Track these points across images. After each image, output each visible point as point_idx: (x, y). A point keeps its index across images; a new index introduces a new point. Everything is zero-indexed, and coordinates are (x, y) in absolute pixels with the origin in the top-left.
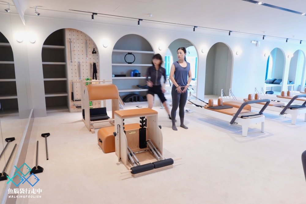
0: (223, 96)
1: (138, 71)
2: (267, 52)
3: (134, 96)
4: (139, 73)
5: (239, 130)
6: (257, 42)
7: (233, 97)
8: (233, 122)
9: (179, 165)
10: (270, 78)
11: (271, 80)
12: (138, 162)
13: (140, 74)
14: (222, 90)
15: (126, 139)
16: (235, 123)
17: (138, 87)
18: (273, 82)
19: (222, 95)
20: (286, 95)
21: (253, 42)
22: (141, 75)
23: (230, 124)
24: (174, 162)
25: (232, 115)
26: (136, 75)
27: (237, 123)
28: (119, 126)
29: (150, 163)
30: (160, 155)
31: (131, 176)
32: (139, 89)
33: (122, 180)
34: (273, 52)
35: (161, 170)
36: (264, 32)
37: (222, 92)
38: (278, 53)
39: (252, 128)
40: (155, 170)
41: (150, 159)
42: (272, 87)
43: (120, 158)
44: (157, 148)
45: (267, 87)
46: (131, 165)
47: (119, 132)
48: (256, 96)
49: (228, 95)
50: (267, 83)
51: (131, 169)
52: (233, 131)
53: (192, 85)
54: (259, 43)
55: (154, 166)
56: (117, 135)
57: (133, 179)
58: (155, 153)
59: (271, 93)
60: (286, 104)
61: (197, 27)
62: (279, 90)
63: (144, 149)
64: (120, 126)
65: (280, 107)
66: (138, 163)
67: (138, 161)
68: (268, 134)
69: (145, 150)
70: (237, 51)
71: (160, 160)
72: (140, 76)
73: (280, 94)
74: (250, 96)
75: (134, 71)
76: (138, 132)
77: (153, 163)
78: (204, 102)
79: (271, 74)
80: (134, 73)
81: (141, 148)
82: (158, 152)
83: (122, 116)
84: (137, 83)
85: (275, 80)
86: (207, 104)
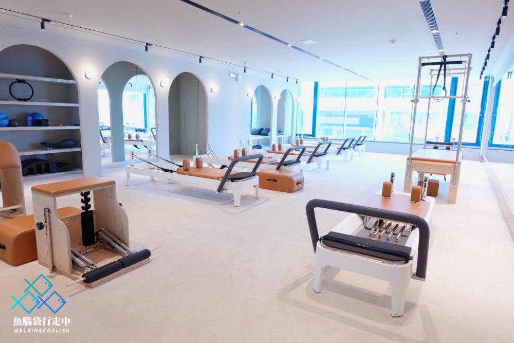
0: (199, 154)
1: (41, 115)
2: (251, 91)
3: (38, 163)
4: (44, 120)
5: (229, 200)
6: (237, 75)
7: (213, 155)
8: (221, 189)
9: (159, 257)
10: (255, 126)
11: (258, 130)
12: (93, 265)
13: (47, 120)
14: (197, 145)
15: (67, 230)
16: (224, 189)
17: (44, 145)
18: (259, 133)
19: (197, 153)
20: (277, 149)
21: (232, 75)
22: (49, 123)
23: (217, 192)
24: (152, 253)
25: (218, 179)
26: (37, 123)
27: (226, 190)
28: (47, 210)
29: (115, 262)
30: (126, 248)
31: (85, 288)
32: (47, 150)
33: (71, 296)
34: (256, 91)
35: (134, 269)
36: (245, 62)
37: (197, 149)
38: (263, 93)
39: (244, 195)
40: (123, 270)
41: (110, 258)
42: (258, 140)
43: (54, 267)
44: (119, 239)
45: (253, 140)
46: (78, 272)
47: (47, 221)
48: (244, 151)
49: (205, 153)
50: (253, 134)
51: (83, 276)
52: (222, 202)
53: (143, 140)
54: (240, 77)
55: (122, 264)
56: (45, 227)
57: (89, 291)
58: (117, 246)
59: (259, 147)
60: (279, 161)
61: (150, 45)
62: (267, 143)
63: (94, 246)
64: (49, 210)
65: (273, 164)
66: (92, 267)
67: (93, 263)
68: (264, 200)
69: (95, 248)
70: (212, 87)
71: (128, 255)
72: (47, 126)
73: (270, 148)
74: (236, 152)
75: (33, 115)
76: (79, 219)
77: (118, 261)
78: (173, 163)
79: (256, 121)
80: (33, 119)
81: (86, 246)
82: (122, 244)
83: (54, 192)
84: (39, 139)
85: (262, 129)
86: (180, 166)
